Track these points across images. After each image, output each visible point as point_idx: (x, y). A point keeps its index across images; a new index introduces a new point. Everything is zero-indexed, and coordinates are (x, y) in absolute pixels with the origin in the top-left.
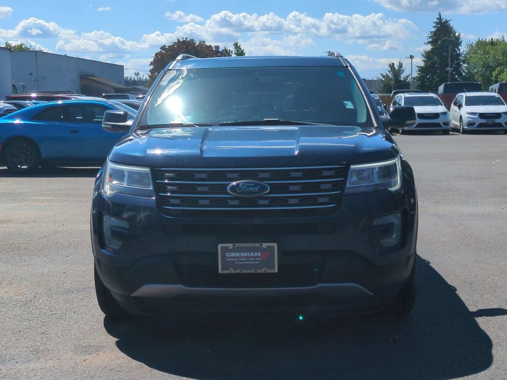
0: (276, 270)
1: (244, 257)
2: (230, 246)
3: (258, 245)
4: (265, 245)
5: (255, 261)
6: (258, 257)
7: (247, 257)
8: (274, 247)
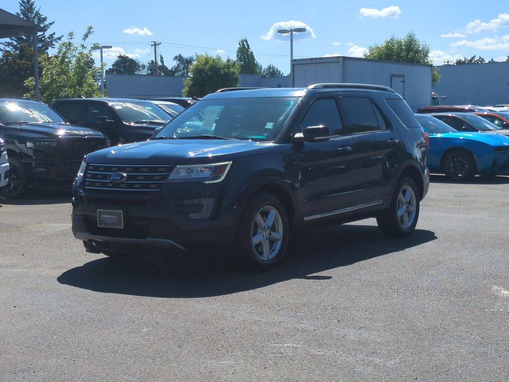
0: (123, 228)
1: (109, 218)
2: (102, 210)
3: (114, 211)
4: (118, 211)
5: (114, 221)
6: (114, 218)
7: (110, 218)
8: (121, 213)
